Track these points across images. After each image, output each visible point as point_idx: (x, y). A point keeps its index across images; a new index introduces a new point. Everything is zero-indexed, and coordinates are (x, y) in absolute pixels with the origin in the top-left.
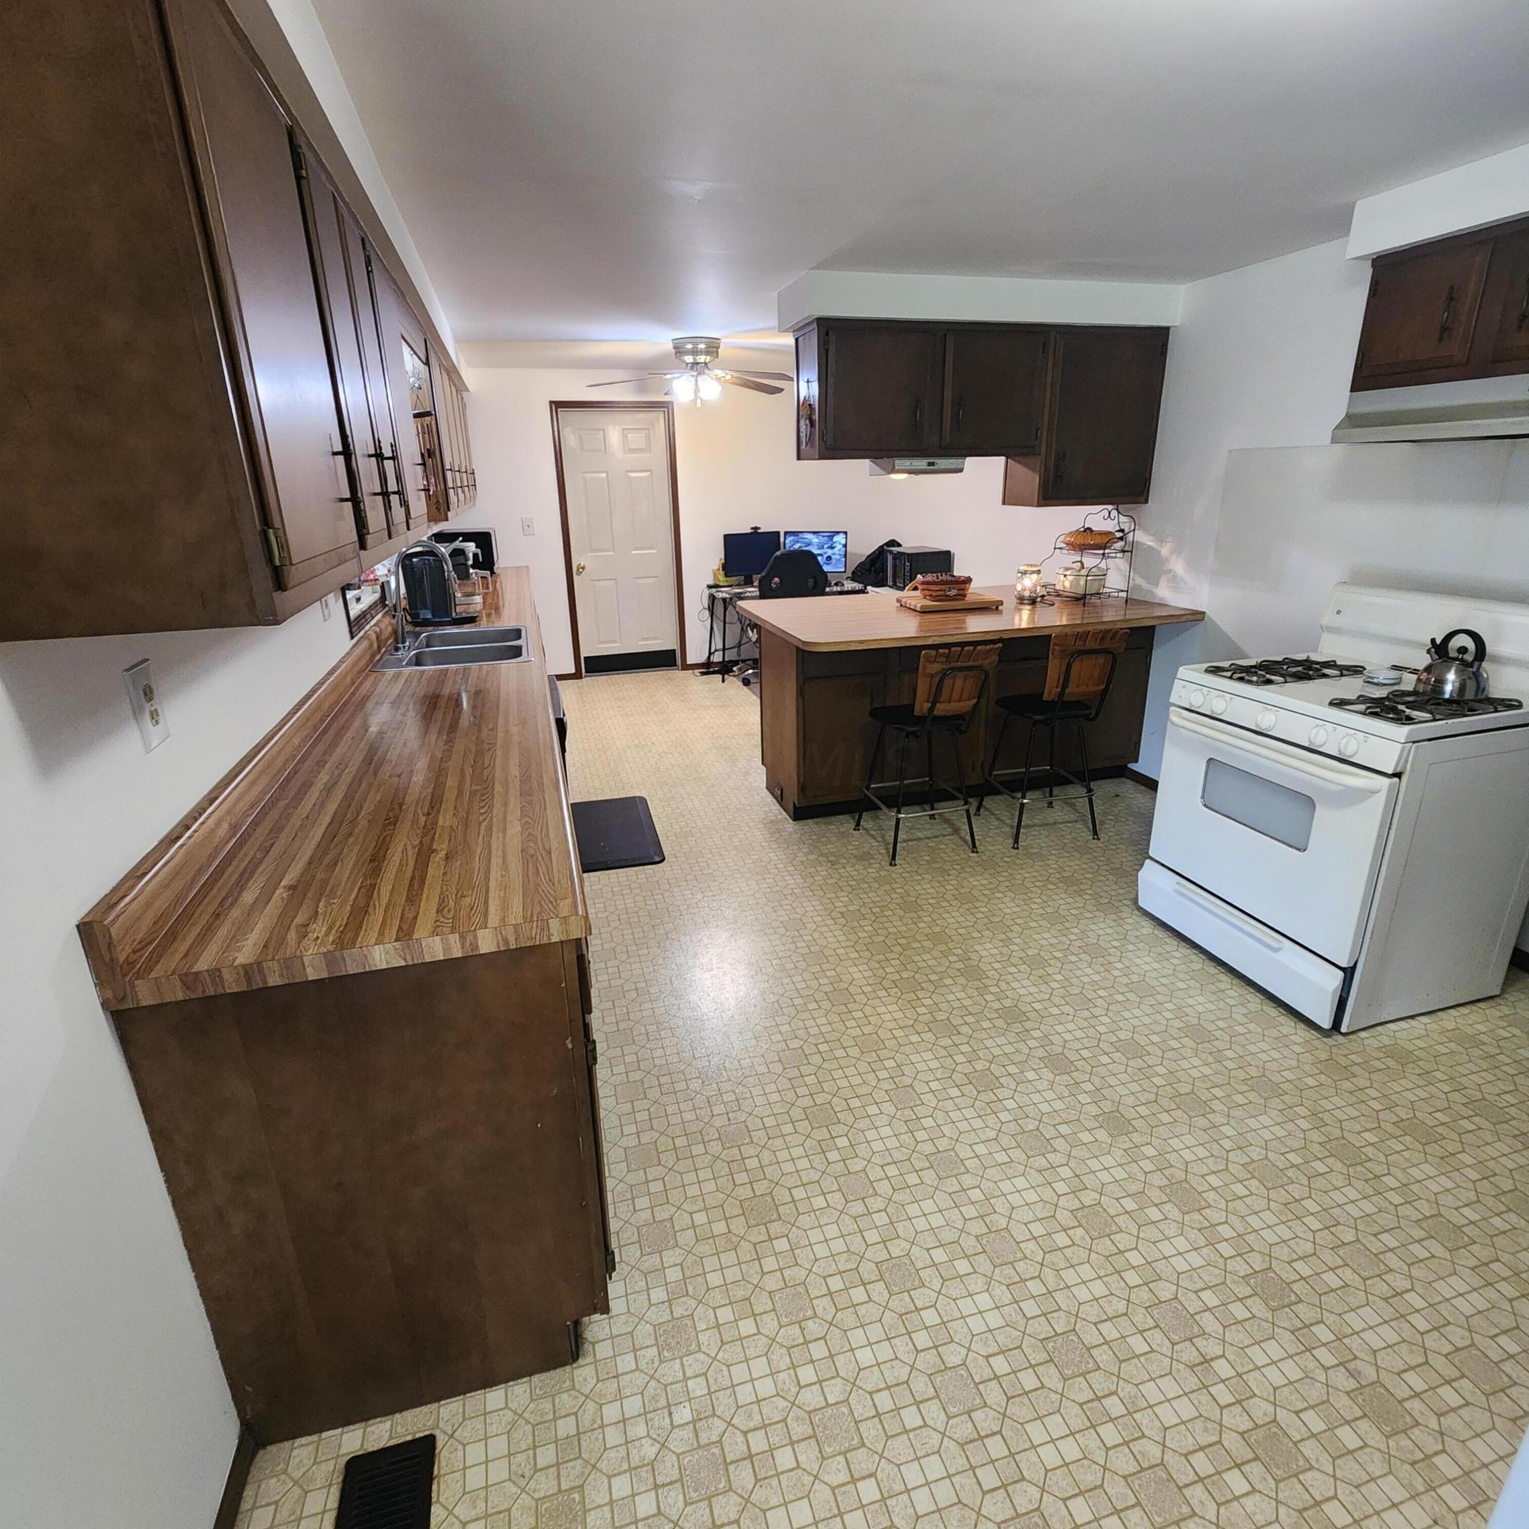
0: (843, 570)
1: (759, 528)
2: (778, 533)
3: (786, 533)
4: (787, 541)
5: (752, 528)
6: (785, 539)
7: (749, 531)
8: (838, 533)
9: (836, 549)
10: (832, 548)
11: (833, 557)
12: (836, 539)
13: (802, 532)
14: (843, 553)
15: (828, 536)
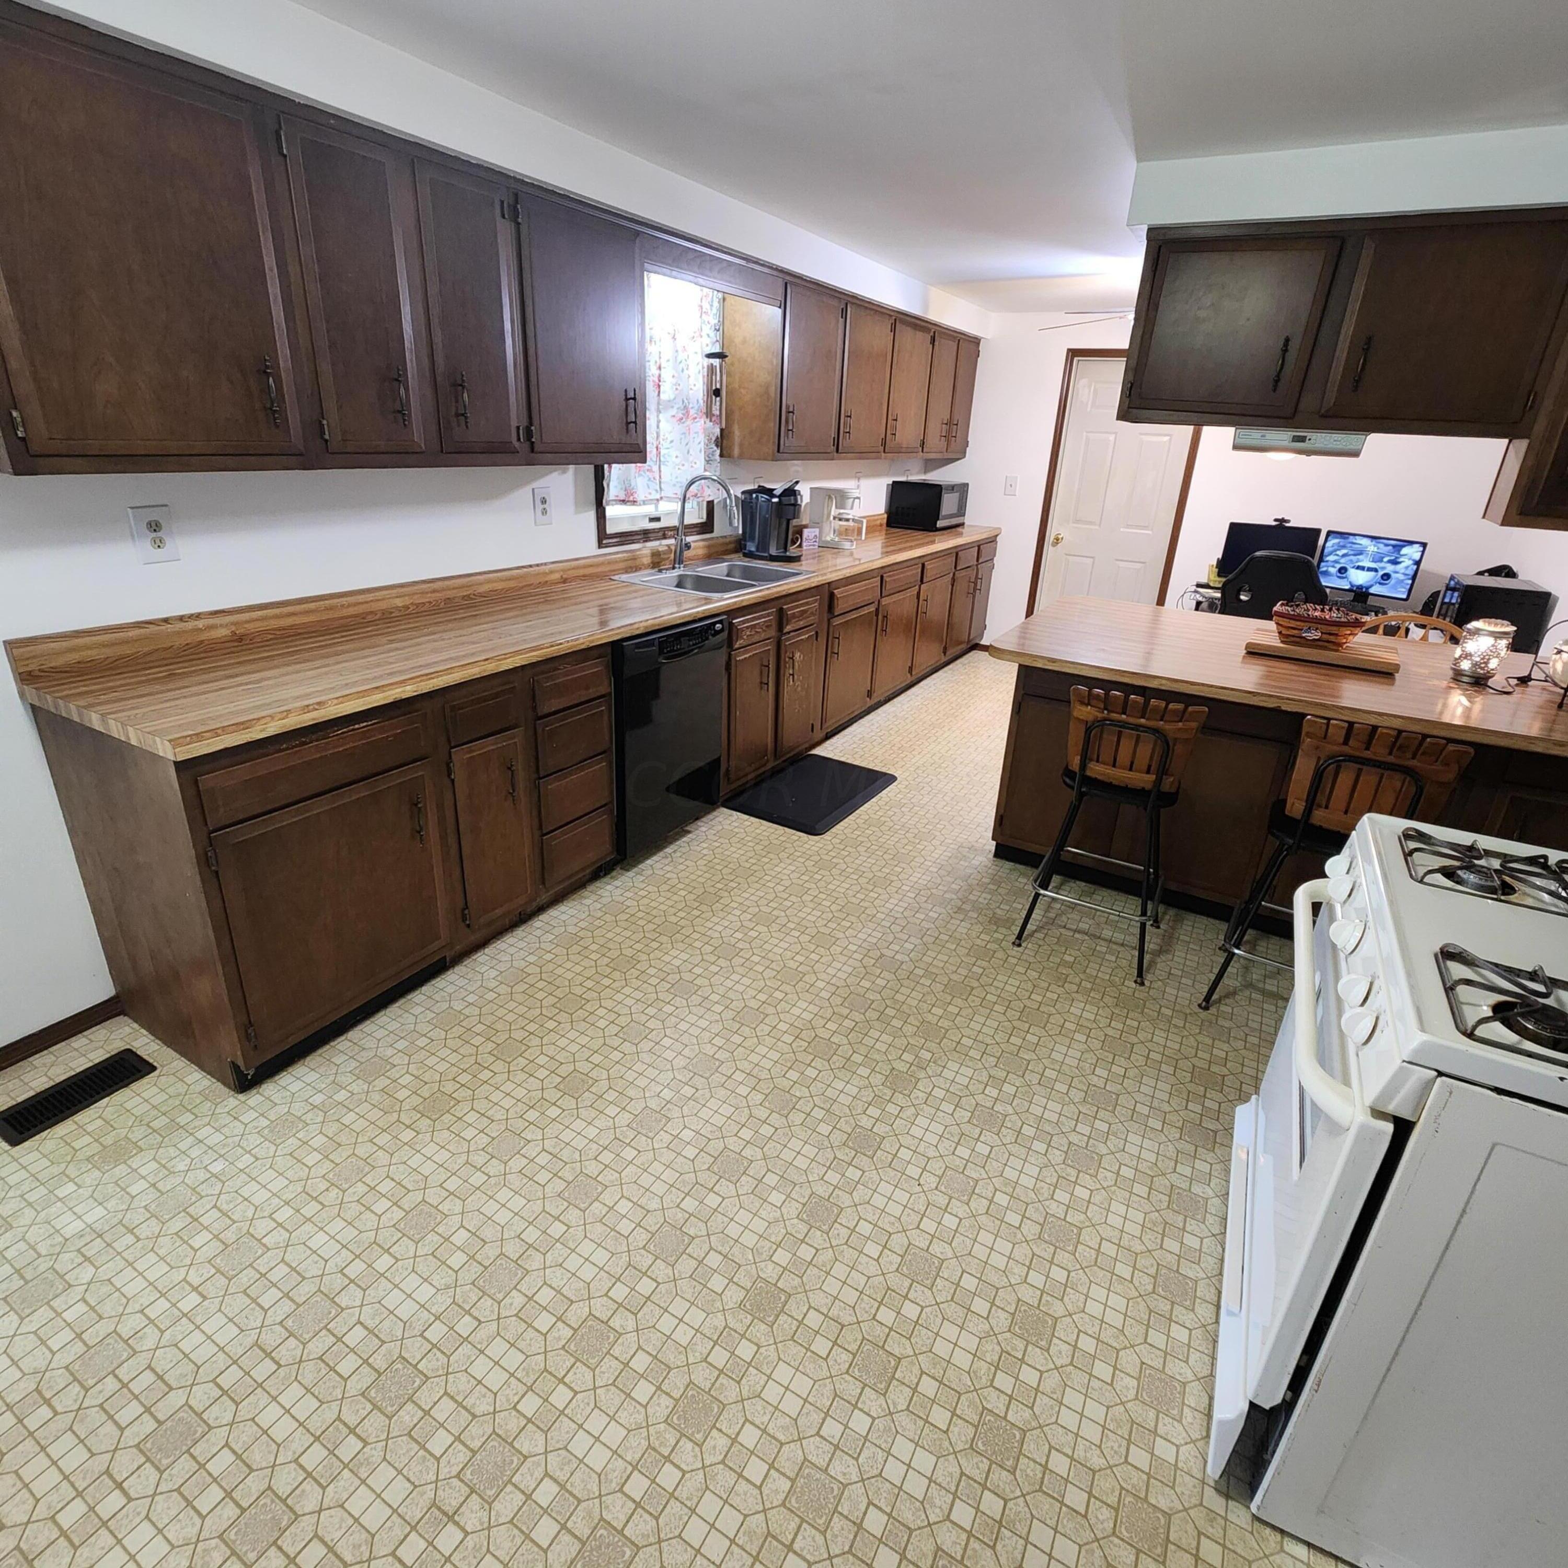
0: (1404, 596)
1: (1288, 521)
2: (1318, 531)
3: (1329, 533)
4: (1329, 544)
5: (1276, 520)
6: (1326, 540)
7: (1274, 523)
8: (1411, 543)
9: (1403, 565)
10: (1395, 562)
11: (1393, 575)
12: (1404, 551)
13: (1354, 535)
14: (1411, 572)
15: (1394, 546)
